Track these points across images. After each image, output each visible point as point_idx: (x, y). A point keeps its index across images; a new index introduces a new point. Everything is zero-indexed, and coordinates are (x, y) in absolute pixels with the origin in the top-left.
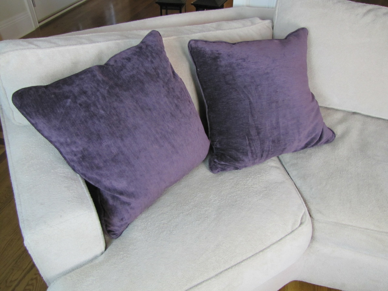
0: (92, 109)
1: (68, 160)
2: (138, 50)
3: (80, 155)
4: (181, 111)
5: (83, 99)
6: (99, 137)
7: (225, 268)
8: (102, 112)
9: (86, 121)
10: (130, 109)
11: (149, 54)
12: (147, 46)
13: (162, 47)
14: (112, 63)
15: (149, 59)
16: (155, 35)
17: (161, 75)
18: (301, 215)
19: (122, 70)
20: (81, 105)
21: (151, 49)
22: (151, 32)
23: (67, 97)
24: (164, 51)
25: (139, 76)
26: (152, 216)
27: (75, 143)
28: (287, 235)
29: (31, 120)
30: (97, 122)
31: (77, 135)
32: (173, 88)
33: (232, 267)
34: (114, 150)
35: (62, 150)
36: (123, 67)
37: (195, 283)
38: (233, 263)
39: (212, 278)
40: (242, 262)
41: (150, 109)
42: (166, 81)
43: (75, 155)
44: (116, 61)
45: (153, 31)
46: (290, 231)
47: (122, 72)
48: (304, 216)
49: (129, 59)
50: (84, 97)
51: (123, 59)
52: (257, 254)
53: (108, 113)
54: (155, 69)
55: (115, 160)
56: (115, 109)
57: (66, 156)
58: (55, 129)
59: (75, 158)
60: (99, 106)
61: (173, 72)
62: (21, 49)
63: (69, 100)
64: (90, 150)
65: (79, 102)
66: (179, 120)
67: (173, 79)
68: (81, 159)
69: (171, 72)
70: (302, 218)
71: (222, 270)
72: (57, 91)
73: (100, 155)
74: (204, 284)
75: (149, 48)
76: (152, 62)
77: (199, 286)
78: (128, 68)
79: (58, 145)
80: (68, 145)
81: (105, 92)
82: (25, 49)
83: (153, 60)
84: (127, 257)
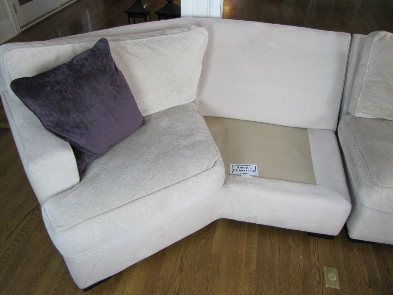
0: (64, 94)
1: (45, 125)
2: (92, 52)
3: (54, 123)
4: (120, 95)
5: (58, 87)
6: (68, 112)
7: (158, 190)
8: (70, 96)
9: (60, 102)
10: (88, 94)
11: (100, 56)
12: (99, 50)
13: (109, 50)
14: (75, 62)
15: (100, 60)
16: (104, 42)
17: (108, 71)
18: (215, 160)
19: (82, 67)
20: (56, 91)
21: (101, 52)
22: (101, 39)
23: (47, 86)
24: (110, 53)
25: (93, 71)
26: (112, 161)
27: (52, 115)
28: (202, 172)
29: (23, 99)
30: (67, 102)
31: (54, 111)
32: (115, 80)
33: (162, 189)
34: (78, 121)
35: (42, 119)
36: (83, 65)
37: (138, 197)
38: (163, 187)
39: (149, 195)
40: (169, 186)
41: (101, 94)
42: (111, 74)
43: (52, 123)
44: (77, 61)
45: (102, 38)
46: (205, 169)
47: (82, 69)
48: (217, 161)
49: (86, 59)
50: (58, 86)
51: (82, 59)
52: (180, 182)
53: (74, 96)
54: (104, 66)
55: (78, 127)
56: (78, 93)
57: (45, 123)
58: (39, 106)
59: (51, 125)
60: (68, 92)
61: (116, 68)
62: (21, 48)
63: (49, 88)
64: (62, 120)
65: (55, 89)
66: (119, 101)
67: (115, 73)
68: (56, 126)
69: (114, 68)
70: (215, 163)
71: (155, 191)
72: (40, 81)
73: (68, 124)
74: (143, 198)
75: (100, 52)
76: (102, 62)
77: (140, 199)
78: (86, 66)
79: (40, 116)
80: (47, 116)
81: (72, 82)
82: (23, 47)
83: (102, 60)
84: (94, 184)
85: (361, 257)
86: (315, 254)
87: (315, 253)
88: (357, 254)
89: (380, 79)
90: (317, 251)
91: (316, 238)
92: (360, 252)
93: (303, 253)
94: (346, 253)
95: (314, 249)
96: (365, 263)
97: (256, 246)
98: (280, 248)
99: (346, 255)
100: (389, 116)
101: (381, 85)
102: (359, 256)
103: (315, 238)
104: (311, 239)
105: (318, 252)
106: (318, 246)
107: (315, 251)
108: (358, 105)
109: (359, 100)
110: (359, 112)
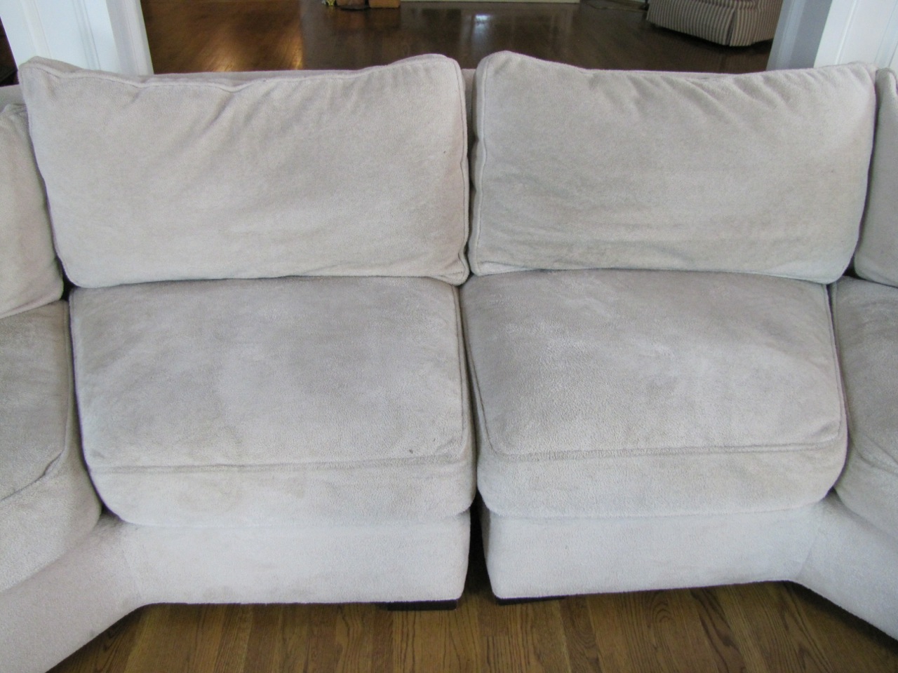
85: (530, 642)
86: (404, 661)
87: (405, 657)
88: (520, 635)
89: (515, 170)
90: (410, 649)
91: (411, 614)
92: (529, 628)
93: (370, 663)
94: (490, 639)
95: (404, 645)
96: (538, 657)
97: (242, 667)
98: (307, 659)
99: (488, 646)
100: (556, 261)
101: (521, 185)
102: (523, 640)
103: (409, 612)
104: (398, 616)
105: (413, 652)
106: (414, 636)
107: (406, 649)
108: (476, 246)
109: (478, 231)
110: (482, 263)
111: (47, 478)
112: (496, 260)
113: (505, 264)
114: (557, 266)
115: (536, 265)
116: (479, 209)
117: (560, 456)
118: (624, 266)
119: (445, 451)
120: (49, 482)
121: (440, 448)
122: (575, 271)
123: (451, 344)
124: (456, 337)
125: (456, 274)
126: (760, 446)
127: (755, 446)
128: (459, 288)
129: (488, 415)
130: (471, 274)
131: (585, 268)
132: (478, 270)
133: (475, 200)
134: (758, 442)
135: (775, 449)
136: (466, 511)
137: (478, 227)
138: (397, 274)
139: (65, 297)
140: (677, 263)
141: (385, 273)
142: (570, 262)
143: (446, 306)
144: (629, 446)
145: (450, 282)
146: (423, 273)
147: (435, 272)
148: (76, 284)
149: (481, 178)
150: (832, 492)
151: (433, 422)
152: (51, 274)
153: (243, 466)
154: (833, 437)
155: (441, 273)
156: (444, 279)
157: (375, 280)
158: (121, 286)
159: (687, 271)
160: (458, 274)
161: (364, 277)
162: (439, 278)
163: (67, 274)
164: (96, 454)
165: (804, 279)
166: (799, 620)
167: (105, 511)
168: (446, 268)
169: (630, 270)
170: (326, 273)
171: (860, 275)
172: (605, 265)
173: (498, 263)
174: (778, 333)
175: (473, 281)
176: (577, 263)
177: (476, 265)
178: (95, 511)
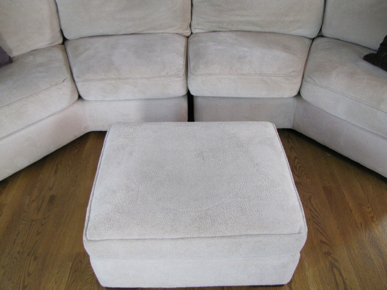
18: (65, 78)
108: (194, 23)
109: (194, 19)
110: (195, 29)
111: (64, 82)
112: (199, 28)
113: (202, 29)
114: (219, 30)
115: (212, 29)
116: (194, 12)
117: (211, 74)
118: (240, 30)
119: (177, 73)
120: (65, 83)
121: (176, 73)
122: (224, 31)
123: (182, 49)
124: (184, 49)
125: (187, 33)
126: (271, 74)
127: (270, 74)
128: (188, 37)
129: (191, 65)
130: (192, 33)
131: (228, 30)
132: (193, 32)
133: (193, 9)
134: (271, 73)
135: (276, 75)
136: (186, 94)
137: (194, 18)
138: (168, 32)
139: (63, 43)
140: (258, 29)
141: (164, 32)
142: (223, 28)
143: (183, 41)
144: (231, 72)
145: (185, 35)
146: (176, 32)
147: (180, 31)
148: (67, 38)
149: (195, 2)
150: (299, 94)
151: (174, 66)
152: (59, 35)
153: (120, 78)
154: (296, 74)
155: (182, 32)
156: (183, 34)
157: (161, 34)
158: (82, 38)
159: (262, 32)
160: (188, 33)
161: (158, 33)
162: (181, 34)
163: (64, 35)
164: (78, 77)
165: (303, 36)
166: (293, 140)
167: (80, 97)
168: (184, 30)
169: (243, 31)
170: (146, 32)
171: (324, 36)
172: (234, 29)
173: (200, 29)
174: (286, 48)
175: (192, 35)
176: (225, 28)
177: (193, 30)
178: (77, 97)
